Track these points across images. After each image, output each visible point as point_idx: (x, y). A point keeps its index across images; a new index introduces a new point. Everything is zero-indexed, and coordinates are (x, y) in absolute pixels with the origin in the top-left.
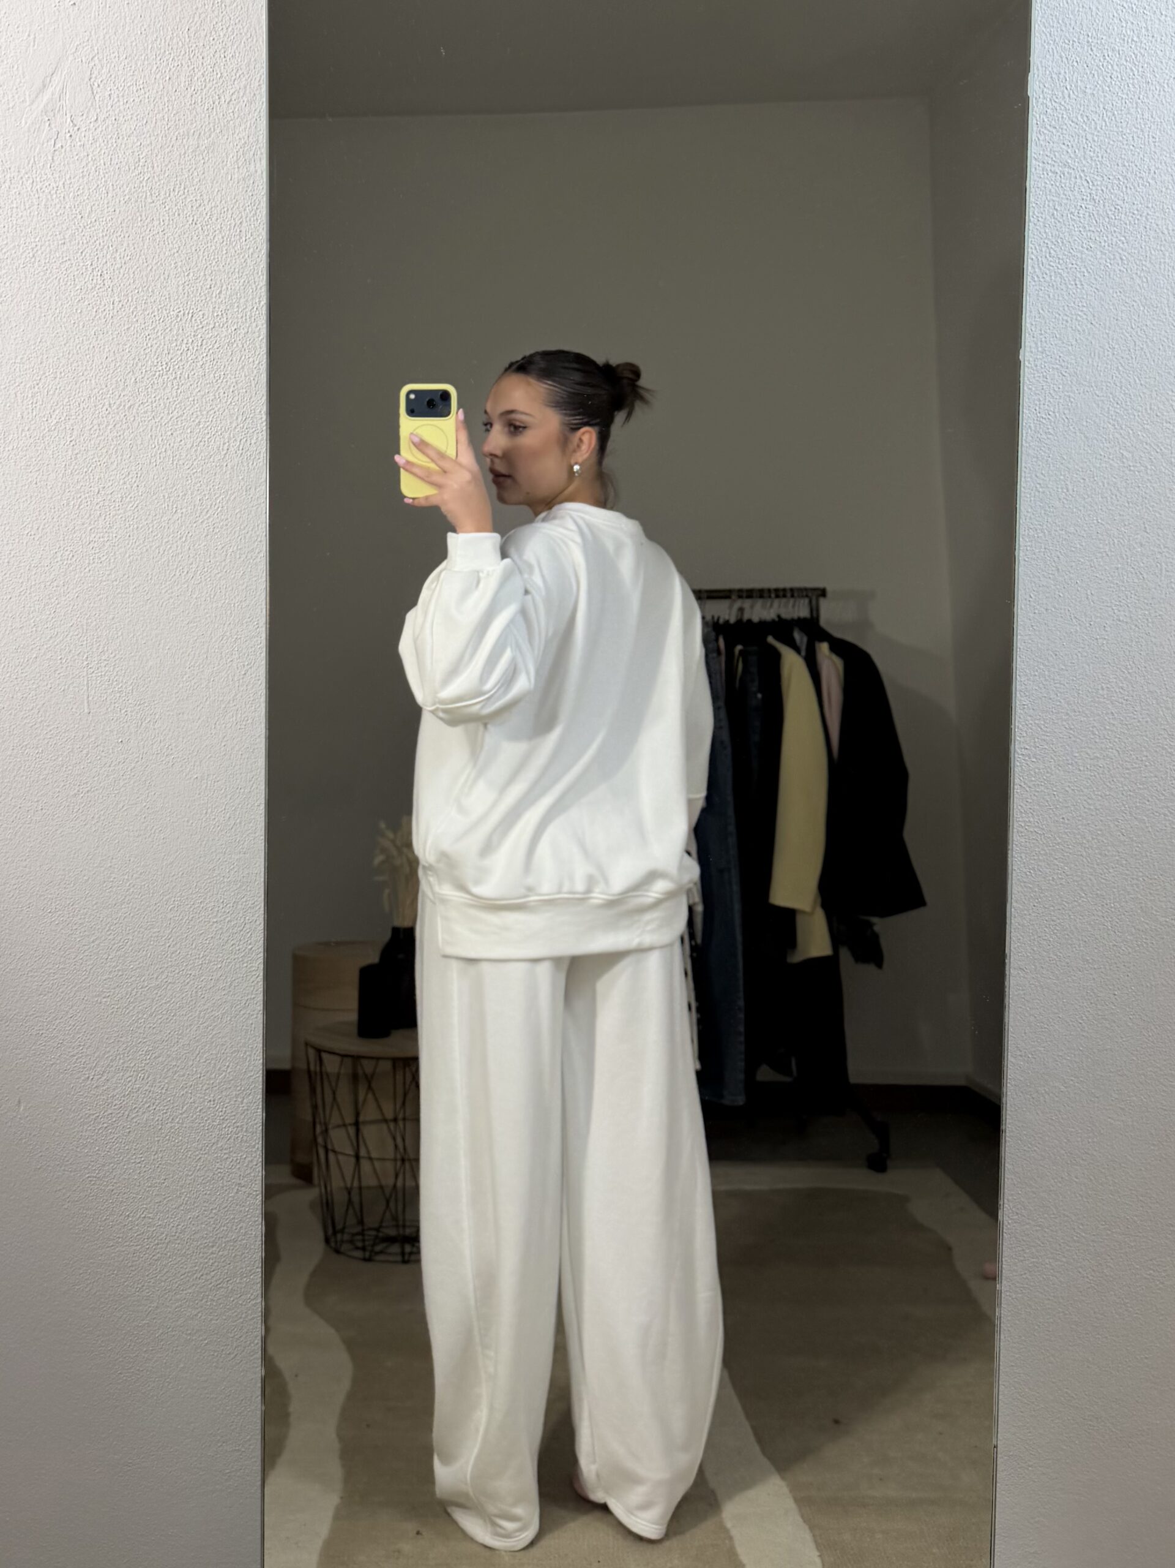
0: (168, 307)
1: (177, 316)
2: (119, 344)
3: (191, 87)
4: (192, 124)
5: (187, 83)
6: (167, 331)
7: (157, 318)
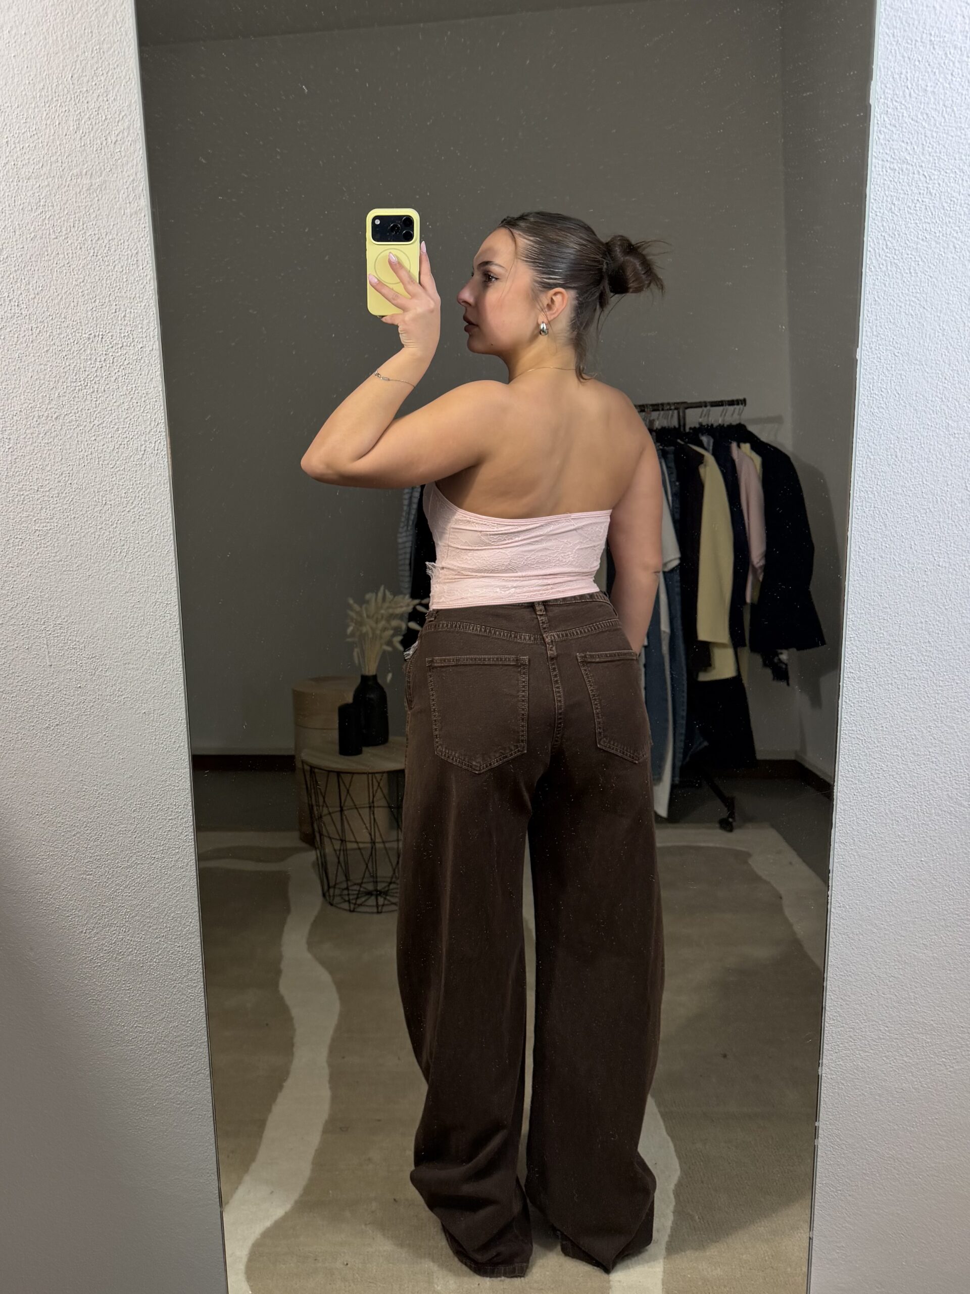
0: (80, 331)
1: (89, 338)
2: (41, 364)
3: (80, 130)
4: (84, 165)
5: (75, 127)
6: (81, 352)
7: (72, 341)
